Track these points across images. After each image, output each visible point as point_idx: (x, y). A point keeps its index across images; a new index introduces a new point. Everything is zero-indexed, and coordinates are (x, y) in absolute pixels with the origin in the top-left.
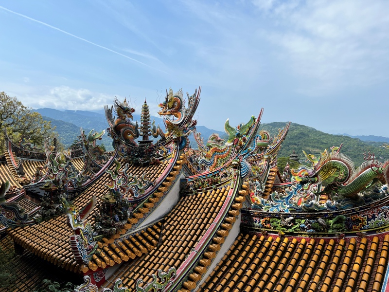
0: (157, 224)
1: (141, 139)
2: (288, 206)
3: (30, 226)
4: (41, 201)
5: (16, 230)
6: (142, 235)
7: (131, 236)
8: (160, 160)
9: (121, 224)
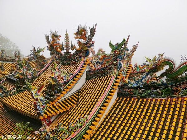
2: (142, 84)
3: (11, 96)
4: (15, 84)
5: (3, 98)
6: (69, 99)
7: (63, 100)
8: (76, 62)
9: (58, 94)
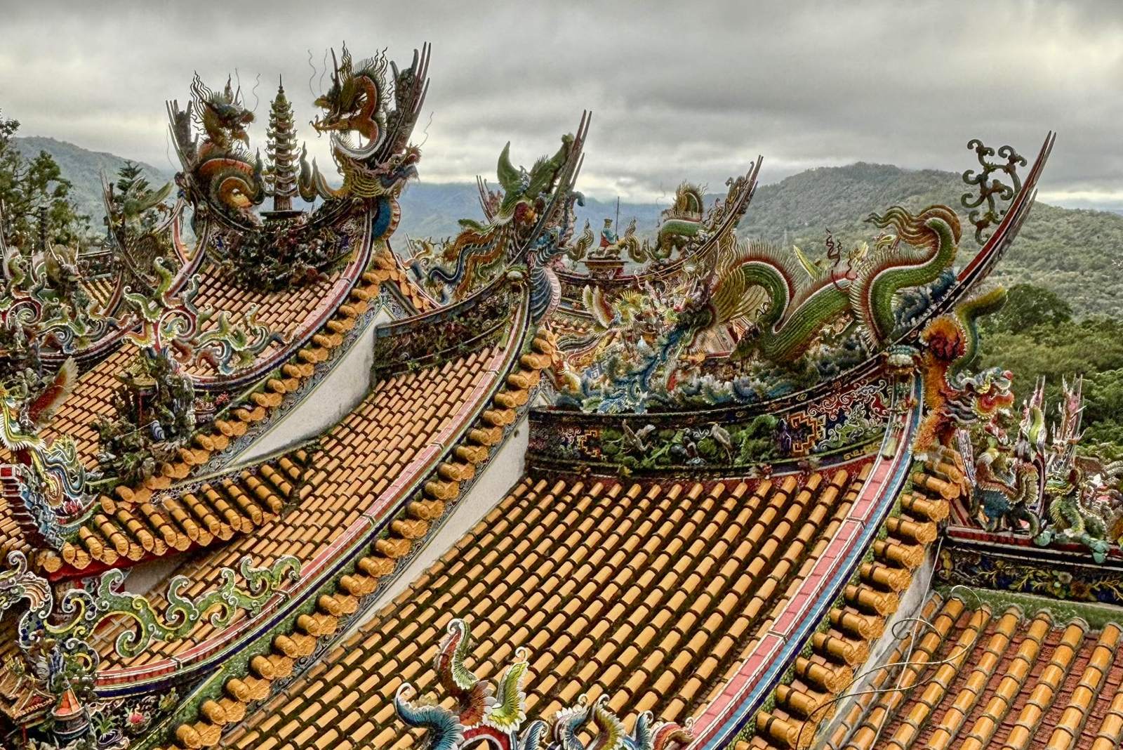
0: (292, 457)
1: (268, 205)
2: (645, 395)
6: (242, 483)
7: (206, 486)
8: (320, 269)
9: (168, 447)
